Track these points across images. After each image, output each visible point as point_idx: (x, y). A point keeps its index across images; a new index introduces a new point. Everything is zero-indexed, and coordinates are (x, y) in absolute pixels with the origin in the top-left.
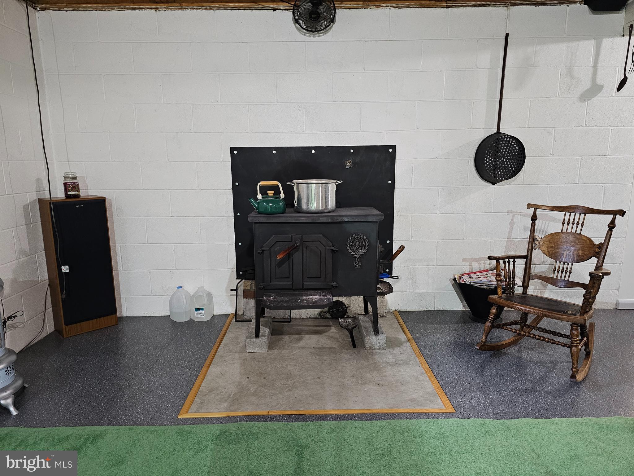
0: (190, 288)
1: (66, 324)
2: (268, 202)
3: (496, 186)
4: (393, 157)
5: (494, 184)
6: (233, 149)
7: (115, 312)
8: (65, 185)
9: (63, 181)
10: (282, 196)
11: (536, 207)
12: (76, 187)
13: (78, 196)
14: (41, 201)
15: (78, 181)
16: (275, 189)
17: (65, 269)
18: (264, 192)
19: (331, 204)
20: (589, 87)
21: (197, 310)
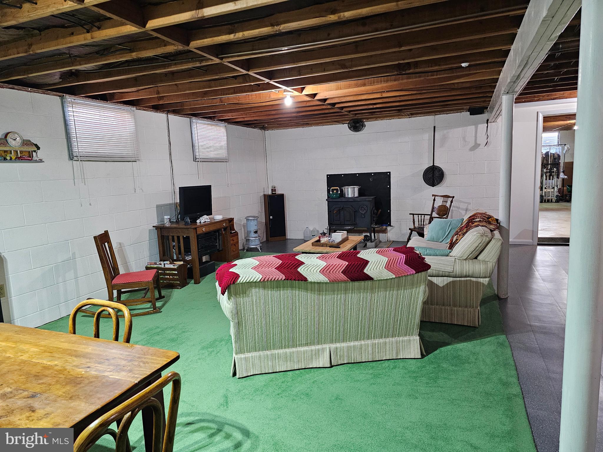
0: (311, 228)
1: (270, 237)
2: (334, 194)
3: (434, 188)
4: (389, 176)
5: (433, 187)
6: (327, 175)
7: (285, 235)
8: (272, 189)
9: (271, 188)
10: (339, 192)
11: (435, 196)
12: (275, 190)
13: (275, 193)
14: (264, 195)
15: (276, 188)
16: (337, 190)
17: (271, 217)
18: (333, 191)
19: (356, 195)
20: (474, 145)
21: (313, 236)
